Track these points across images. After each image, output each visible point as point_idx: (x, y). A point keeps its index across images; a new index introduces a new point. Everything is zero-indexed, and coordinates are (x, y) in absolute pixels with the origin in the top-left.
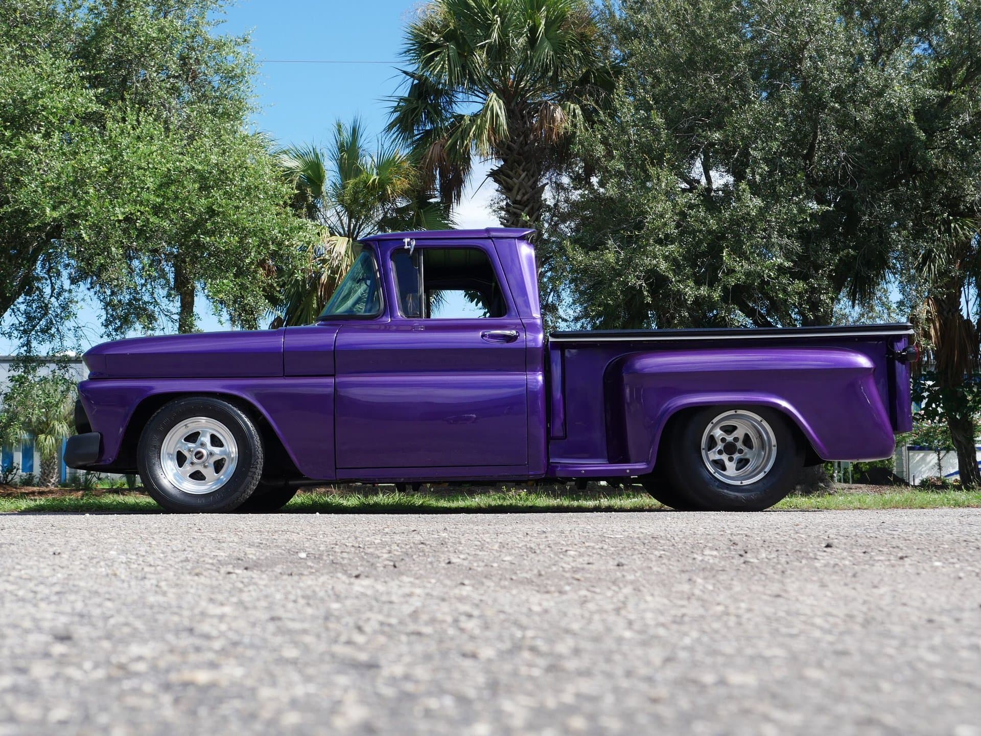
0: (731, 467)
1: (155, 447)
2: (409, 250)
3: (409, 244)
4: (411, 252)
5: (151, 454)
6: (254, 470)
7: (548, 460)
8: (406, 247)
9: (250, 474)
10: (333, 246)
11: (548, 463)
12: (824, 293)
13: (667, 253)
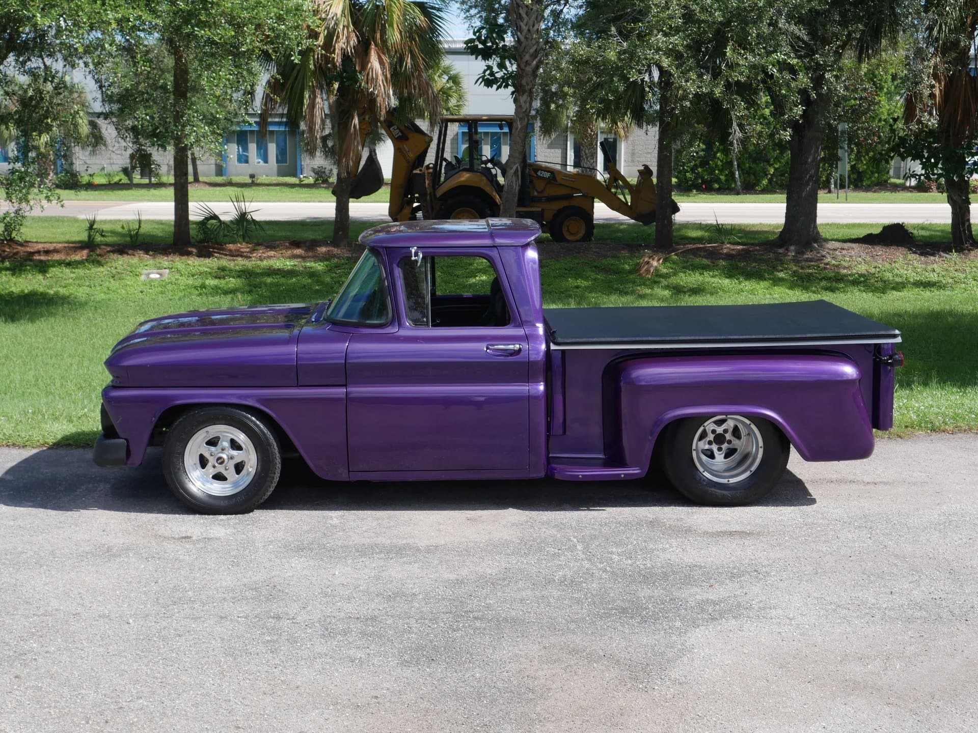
0: (719, 457)
1: (179, 453)
2: (416, 261)
3: (416, 254)
4: (419, 264)
5: (175, 460)
6: (272, 475)
7: (549, 454)
8: (413, 258)
9: (269, 479)
10: (328, 7)
11: (548, 458)
12: (829, 70)
13: (670, 47)
